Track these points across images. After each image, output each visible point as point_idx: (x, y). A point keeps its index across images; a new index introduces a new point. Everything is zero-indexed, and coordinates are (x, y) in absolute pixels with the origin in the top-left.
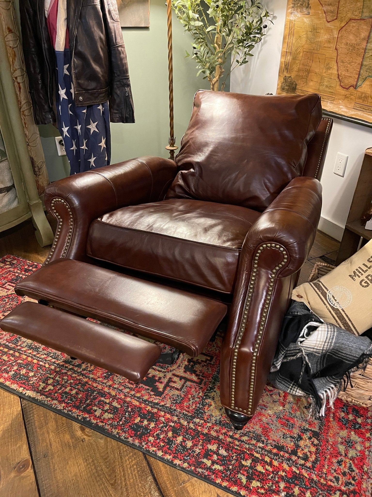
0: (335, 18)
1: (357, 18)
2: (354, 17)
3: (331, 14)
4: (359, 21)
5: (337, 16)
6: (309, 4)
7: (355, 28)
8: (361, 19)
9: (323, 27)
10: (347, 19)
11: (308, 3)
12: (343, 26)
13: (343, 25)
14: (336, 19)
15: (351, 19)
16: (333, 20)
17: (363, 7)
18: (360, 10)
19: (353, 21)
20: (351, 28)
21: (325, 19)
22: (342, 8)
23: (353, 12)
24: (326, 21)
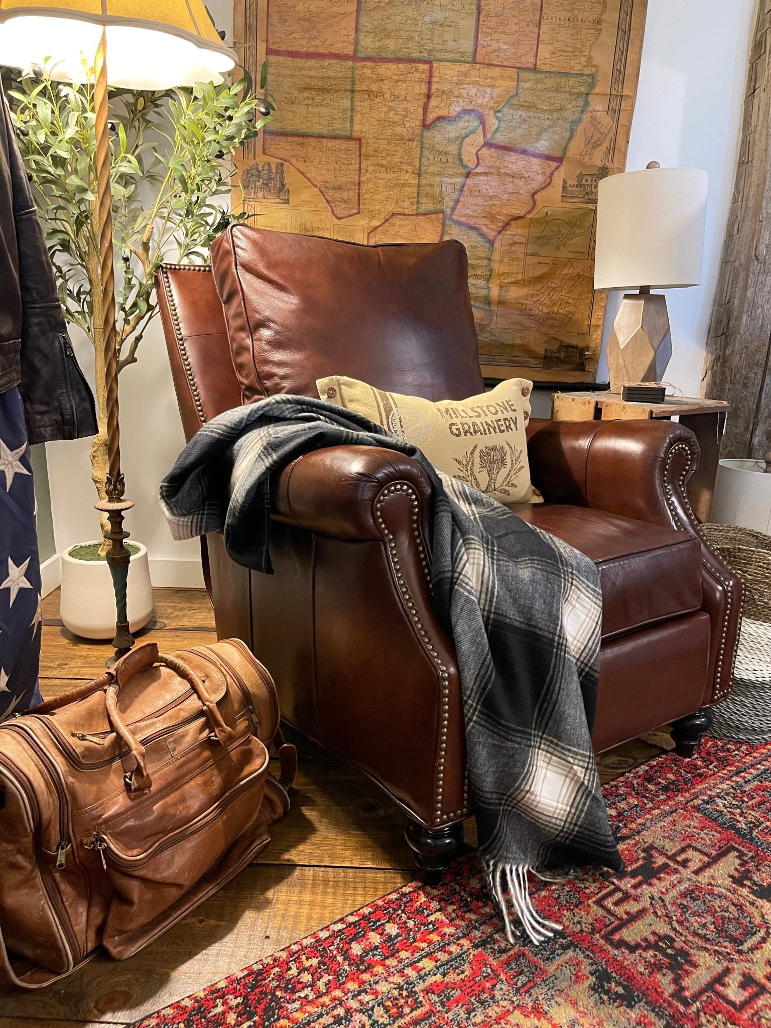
0: (356, 211)
1: (407, 211)
2: (401, 211)
3: (343, 205)
4: (413, 217)
5: (359, 209)
6: (283, 185)
7: (406, 229)
8: (417, 214)
9: (328, 226)
10: (385, 215)
11: (282, 183)
12: (378, 224)
13: (376, 223)
14: (359, 213)
15: (393, 214)
16: (350, 216)
17: (418, 196)
18: (413, 200)
19: (399, 217)
20: (397, 228)
21: (330, 213)
22: (367, 196)
23: (397, 201)
24: (334, 218)
